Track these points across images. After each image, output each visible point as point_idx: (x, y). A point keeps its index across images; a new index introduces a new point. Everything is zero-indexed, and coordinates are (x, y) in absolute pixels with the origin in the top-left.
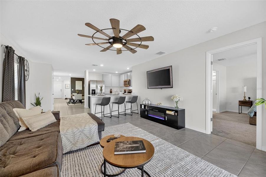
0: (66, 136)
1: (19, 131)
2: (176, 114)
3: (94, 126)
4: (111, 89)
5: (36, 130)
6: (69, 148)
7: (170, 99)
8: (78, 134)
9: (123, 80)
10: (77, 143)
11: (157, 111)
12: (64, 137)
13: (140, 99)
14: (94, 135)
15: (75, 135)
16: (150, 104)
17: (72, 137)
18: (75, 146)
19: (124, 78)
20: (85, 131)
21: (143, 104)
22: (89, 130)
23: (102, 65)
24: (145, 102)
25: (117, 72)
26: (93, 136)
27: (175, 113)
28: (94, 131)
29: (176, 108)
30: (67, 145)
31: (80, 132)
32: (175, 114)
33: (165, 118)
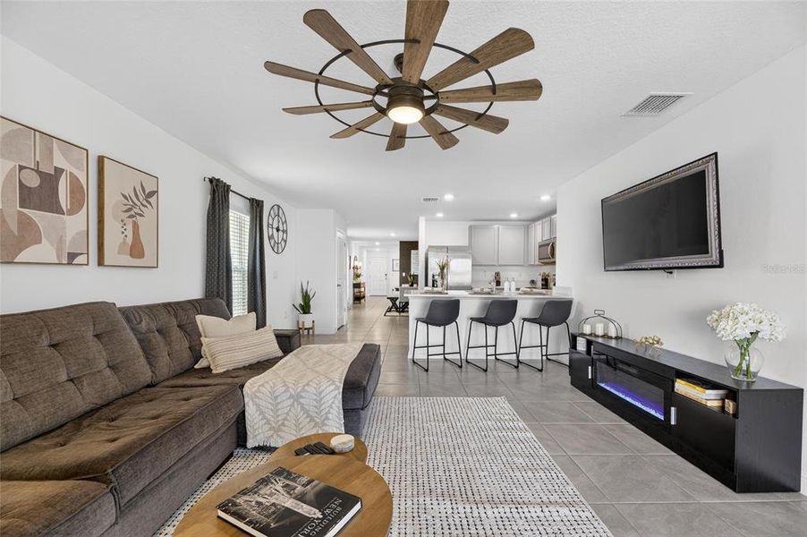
0: (257, 400)
1: (196, 367)
2: (730, 406)
3: (333, 387)
4: (497, 274)
5: (222, 371)
6: (262, 436)
7: (702, 320)
8: (285, 404)
9: (539, 240)
10: (282, 427)
11: (633, 371)
12: (251, 404)
13: (579, 312)
14: (330, 416)
15: (278, 403)
16: (614, 335)
17: (270, 407)
18: (278, 435)
19: (539, 234)
20: (304, 398)
21: (583, 335)
22: (315, 397)
23: (449, 197)
24: (593, 327)
25: (514, 216)
26: (327, 418)
27: (723, 400)
28: (330, 402)
29: (741, 377)
30: (257, 426)
31: (290, 398)
32: (723, 407)
33: (667, 414)
